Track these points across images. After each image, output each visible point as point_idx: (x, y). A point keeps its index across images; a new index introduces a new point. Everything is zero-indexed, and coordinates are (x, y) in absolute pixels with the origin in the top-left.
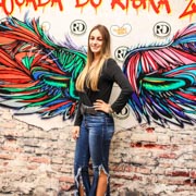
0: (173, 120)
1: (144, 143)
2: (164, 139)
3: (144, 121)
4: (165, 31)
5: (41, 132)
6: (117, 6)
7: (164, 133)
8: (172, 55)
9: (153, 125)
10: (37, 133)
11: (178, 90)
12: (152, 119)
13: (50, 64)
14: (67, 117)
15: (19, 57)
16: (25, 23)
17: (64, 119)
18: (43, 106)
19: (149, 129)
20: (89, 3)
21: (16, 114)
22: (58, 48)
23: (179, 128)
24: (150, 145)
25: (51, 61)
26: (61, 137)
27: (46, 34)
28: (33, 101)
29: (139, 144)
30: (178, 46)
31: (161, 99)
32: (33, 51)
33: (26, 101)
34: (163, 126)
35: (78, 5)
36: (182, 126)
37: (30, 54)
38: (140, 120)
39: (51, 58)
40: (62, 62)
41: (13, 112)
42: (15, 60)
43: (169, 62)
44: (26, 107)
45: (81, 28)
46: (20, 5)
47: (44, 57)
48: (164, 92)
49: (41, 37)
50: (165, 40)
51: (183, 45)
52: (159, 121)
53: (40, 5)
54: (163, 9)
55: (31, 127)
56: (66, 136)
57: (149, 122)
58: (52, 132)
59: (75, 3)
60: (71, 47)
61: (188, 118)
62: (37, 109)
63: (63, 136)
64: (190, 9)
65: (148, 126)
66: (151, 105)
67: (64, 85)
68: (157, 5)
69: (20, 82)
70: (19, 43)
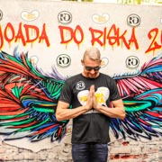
0: (143, 134)
1: (121, 155)
2: (137, 150)
3: (121, 137)
4: (135, 63)
5: (30, 154)
6: (96, 43)
7: (137, 145)
8: (141, 83)
9: (128, 139)
10: (27, 155)
11: (146, 110)
12: (126, 135)
13: (38, 93)
14: (54, 139)
15: (9, 88)
16: (14, 57)
17: (52, 141)
18: (32, 130)
19: (125, 143)
20: (73, 40)
21: (6, 140)
22: (46, 79)
23: (147, 140)
24: (126, 156)
25: (39, 90)
26: (50, 157)
27: (34, 67)
28: (22, 127)
29: (117, 156)
30: (145, 75)
31: (133, 118)
32: (22, 82)
33: (16, 127)
34: (136, 140)
35: (63, 42)
36: (150, 138)
37: (19, 85)
38: (117, 136)
39: (39, 88)
40: (50, 90)
41: (3, 137)
42: (4, 90)
43: (139, 88)
44: (16, 132)
45: (66, 61)
46: (9, 41)
47: (33, 87)
48: (135, 112)
49: (30, 69)
50: (135, 71)
51: (149, 74)
52: (132, 136)
53: (29, 41)
54: (133, 46)
55: (20, 150)
56: (54, 155)
57: (124, 137)
58: (41, 153)
59: (60, 40)
60: (58, 78)
61: (154, 132)
62: (27, 133)
63: (52, 156)
64: (153, 46)
65: (124, 141)
66: (126, 123)
67: (52, 111)
68: (128, 42)
69: (10, 110)
70: (9, 74)
